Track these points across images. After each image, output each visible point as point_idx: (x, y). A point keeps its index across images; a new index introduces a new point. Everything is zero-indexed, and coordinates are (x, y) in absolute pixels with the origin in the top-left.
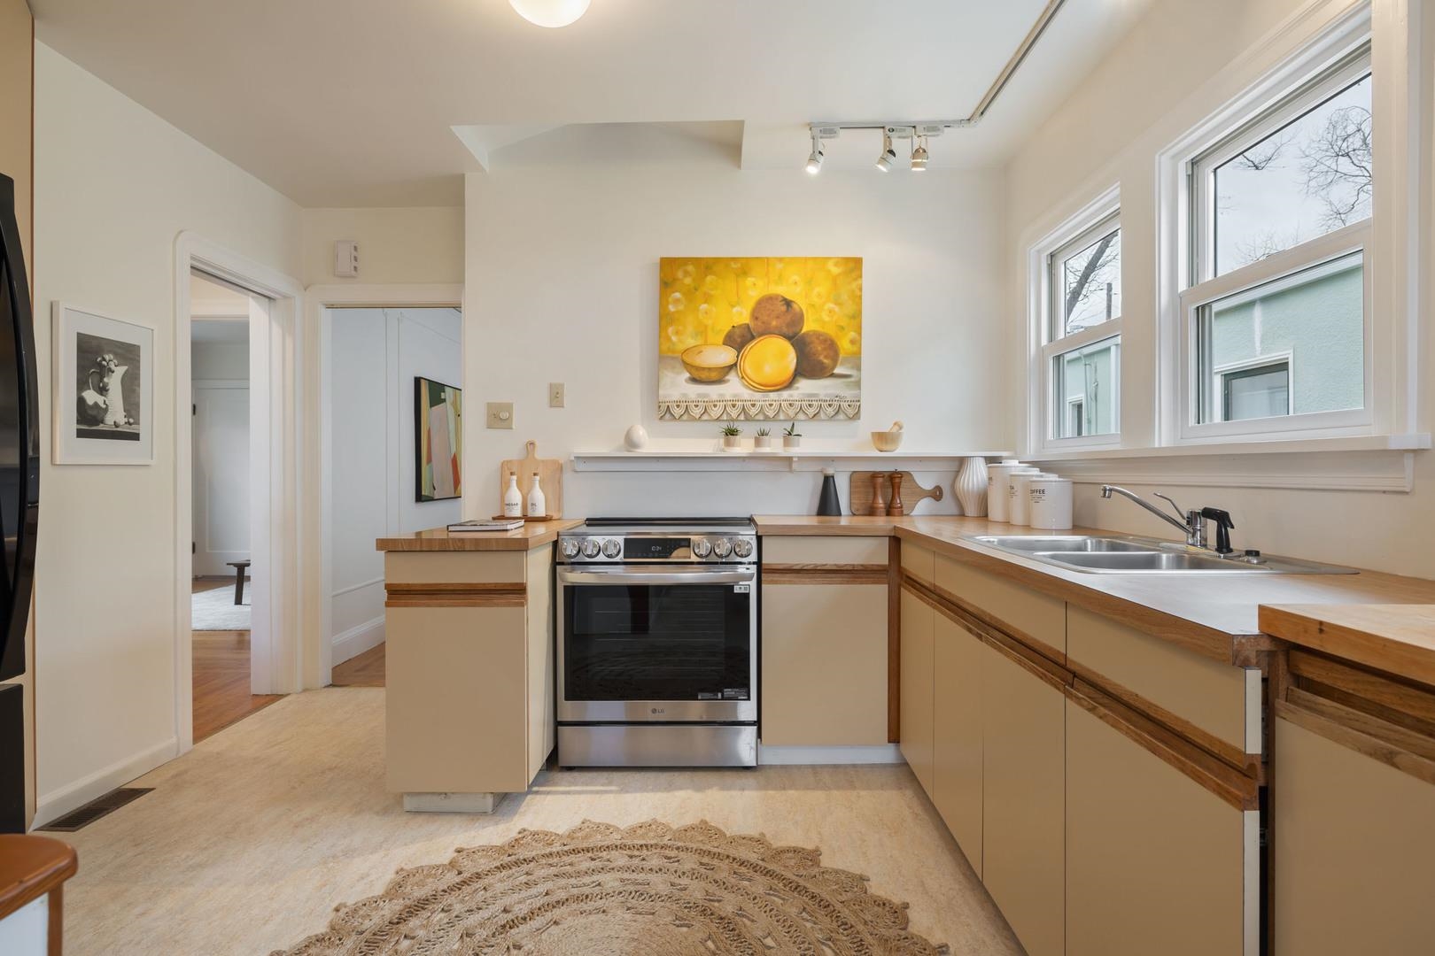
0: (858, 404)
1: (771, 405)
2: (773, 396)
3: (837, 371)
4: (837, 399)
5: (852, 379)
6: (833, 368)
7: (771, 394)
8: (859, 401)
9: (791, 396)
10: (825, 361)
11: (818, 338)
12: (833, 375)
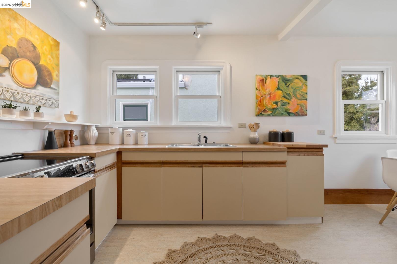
0: (58, 102)
1: (27, 95)
2: (27, 90)
3: (52, 86)
4: (52, 98)
5: (57, 91)
6: (51, 85)
7: (27, 89)
8: (59, 101)
9: (35, 93)
10: (48, 80)
11: (45, 69)
12: (50, 87)
